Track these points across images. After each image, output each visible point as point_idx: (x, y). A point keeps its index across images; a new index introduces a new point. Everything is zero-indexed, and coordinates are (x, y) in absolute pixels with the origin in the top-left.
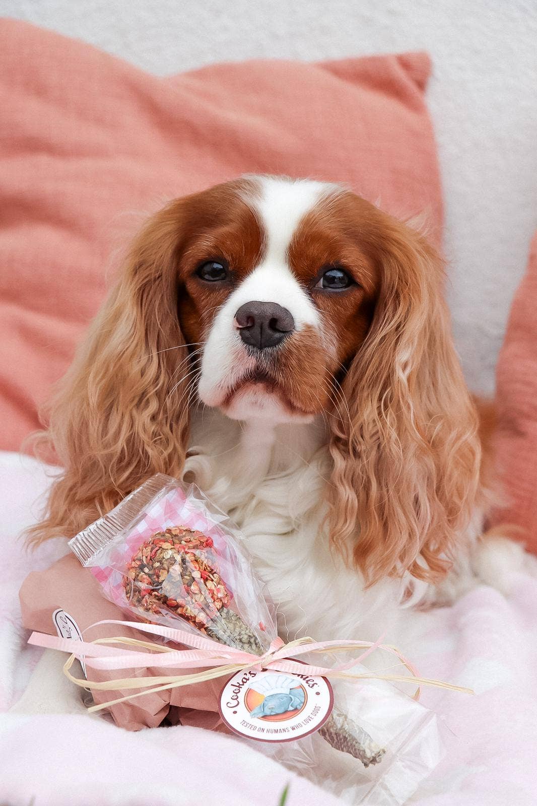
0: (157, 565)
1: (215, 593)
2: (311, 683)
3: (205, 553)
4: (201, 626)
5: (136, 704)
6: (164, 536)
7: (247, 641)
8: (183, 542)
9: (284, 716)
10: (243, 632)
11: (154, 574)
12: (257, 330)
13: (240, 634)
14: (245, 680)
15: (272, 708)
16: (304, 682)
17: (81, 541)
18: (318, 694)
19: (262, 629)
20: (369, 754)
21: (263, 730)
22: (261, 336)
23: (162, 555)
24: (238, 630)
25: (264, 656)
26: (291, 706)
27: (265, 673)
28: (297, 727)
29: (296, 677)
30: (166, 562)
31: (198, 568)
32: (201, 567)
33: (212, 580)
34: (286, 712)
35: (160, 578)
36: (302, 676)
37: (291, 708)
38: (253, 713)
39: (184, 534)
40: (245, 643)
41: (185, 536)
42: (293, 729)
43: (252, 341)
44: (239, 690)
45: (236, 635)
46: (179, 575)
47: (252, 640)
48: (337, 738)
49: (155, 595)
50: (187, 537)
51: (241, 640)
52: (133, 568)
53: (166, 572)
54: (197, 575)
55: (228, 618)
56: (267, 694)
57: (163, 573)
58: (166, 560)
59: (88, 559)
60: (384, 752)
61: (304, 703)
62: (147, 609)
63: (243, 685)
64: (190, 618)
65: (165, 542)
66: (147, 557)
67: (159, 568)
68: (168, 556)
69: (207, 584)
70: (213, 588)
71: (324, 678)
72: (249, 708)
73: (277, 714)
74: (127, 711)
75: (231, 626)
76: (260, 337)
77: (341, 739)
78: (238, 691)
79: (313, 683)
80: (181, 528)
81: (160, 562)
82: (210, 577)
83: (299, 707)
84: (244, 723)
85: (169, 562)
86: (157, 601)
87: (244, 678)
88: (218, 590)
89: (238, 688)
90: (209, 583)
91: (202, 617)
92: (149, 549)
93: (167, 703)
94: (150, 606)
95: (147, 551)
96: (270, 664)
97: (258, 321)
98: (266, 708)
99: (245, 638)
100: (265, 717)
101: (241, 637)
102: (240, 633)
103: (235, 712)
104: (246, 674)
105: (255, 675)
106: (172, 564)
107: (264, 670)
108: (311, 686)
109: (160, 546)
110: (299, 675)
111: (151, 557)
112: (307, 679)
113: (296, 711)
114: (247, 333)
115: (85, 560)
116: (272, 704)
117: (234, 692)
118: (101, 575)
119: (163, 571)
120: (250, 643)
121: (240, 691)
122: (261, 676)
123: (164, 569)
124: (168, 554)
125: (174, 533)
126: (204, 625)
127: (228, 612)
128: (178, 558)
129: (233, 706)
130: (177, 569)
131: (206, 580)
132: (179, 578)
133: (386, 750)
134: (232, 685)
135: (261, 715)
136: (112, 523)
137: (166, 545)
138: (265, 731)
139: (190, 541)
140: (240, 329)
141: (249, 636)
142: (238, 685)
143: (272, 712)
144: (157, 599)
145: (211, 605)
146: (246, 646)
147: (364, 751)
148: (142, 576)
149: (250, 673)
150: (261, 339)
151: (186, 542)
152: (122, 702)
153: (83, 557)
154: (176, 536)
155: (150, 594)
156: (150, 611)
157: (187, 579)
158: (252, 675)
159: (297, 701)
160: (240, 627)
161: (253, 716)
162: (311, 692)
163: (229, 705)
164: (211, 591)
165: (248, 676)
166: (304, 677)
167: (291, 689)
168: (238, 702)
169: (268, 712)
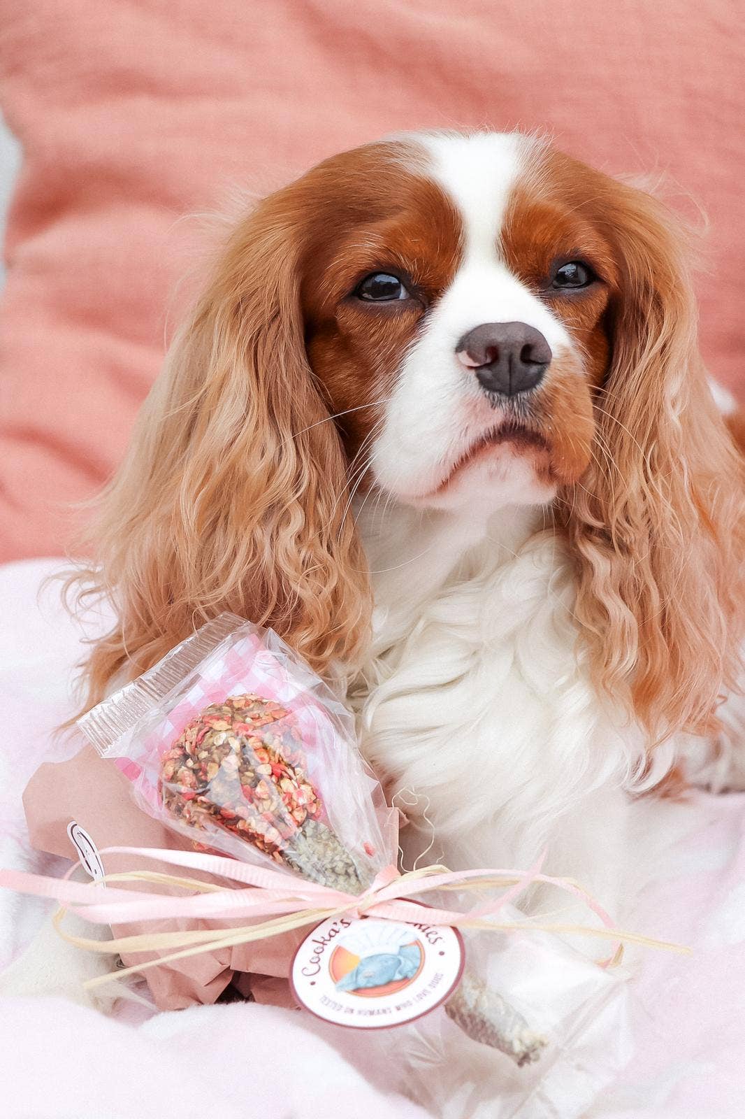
0: (204, 755)
1: (295, 797)
2: (433, 937)
3: (280, 736)
4: (271, 849)
5: (177, 969)
6: (220, 709)
7: (343, 872)
8: (248, 720)
9: (387, 989)
10: (337, 858)
11: (200, 769)
12: (503, 366)
13: (332, 861)
14: (333, 933)
15: (371, 977)
16: (421, 936)
17: (97, 719)
18: (442, 953)
19: (369, 852)
20: (518, 1048)
21: (352, 1011)
22: (510, 375)
23: (211, 740)
24: (329, 853)
25: (364, 895)
26: (400, 973)
27: (365, 921)
28: (405, 1005)
29: (411, 928)
30: (216, 751)
31: (267, 759)
32: (272, 758)
33: (290, 778)
34: (390, 982)
35: (208, 775)
36: (421, 925)
37: (398, 977)
38: (340, 983)
39: (251, 706)
40: (339, 874)
41: (252, 710)
42: (398, 1009)
43: (498, 385)
44: (323, 948)
45: (326, 862)
46: (236, 770)
47: (351, 870)
48: (472, 1022)
49: (202, 801)
50: (255, 712)
51: (333, 870)
52: (171, 759)
53: (215, 766)
54: (264, 770)
55: (317, 835)
56: (363, 955)
57: (211, 767)
58: (217, 748)
59: (109, 746)
60: (542, 1044)
61: (419, 969)
62: (191, 823)
63: (330, 940)
64: (256, 836)
65: (218, 719)
66: (191, 743)
67: (207, 760)
68: (220, 742)
69: (282, 785)
70: (291, 789)
71: (454, 929)
72: (335, 975)
73: (376, 987)
74: (166, 980)
75: (320, 848)
76: (508, 377)
77: (477, 1024)
78: (321, 950)
79: (436, 937)
80: (248, 698)
81: (208, 750)
82: (286, 772)
83: (410, 975)
84: (325, 999)
85: (222, 751)
86: (204, 811)
87: (333, 930)
88: (300, 794)
89: (321, 945)
90: (286, 784)
91: (272, 835)
92: (195, 730)
93: (227, 966)
94: (195, 819)
95: (193, 735)
96: (372, 907)
97: (504, 352)
98: (360, 976)
99: (340, 867)
100: (357, 991)
101: (334, 866)
102: (332, 859)
103: (313, 983)
104: (335, 923)
105: (349, 924)
106: (227, 754)
107: (365, 917)
108: (432, 941)
109: (210, 725)
110: (416, 925)
111: (196, 743)
112: (427, 931)
113: (406, 980)
114: (487, 373)
115: (104, 747)
116: (371, 969)
117: (315, 952)
118: (130, 770)
119: (212, 764)
120: (347, 873)
121: (323, 950)
122: (358, 925)
123: (214, 761)
124: (221, 739)
125: (236, 705)
126: (278, 847)
127: (316, 828)
128: (235, 744)
129: (312, 972)
130: (232, 762)
131: (280, 777)
132: (236, 776)
133: (546, 1042)
134: (314, 941)
135: (352, 987)
136: (148, 690)
137: (220, 725)
138: (355, 1012)
139: (259, 718)
140: (476, 368)
141: (347, 864)
142: (322, 940)
143: (368, 982)
144: (205, 808)
145: (288, 817)
146: (341, 879)
147: (511, 1043)
148: (183, 772)
149: (342, 922)
150: (510, 379)
151: (252, 718)
152: (158, 966)
153: (99, 742)
154: (239, 709)
155: (195, 801)
156: (197, 825)
157: (249, 777)
158: (346, 925)
159: (408, 966)
160: (335, 849)
161: (341, 988)
162: (431, 951)
163: (306, 972)
164: (289, 797)
165: (340, 926)
166: (423, 927)
167: (401, 947)
168: (320, 967)
169: (362, 982)
